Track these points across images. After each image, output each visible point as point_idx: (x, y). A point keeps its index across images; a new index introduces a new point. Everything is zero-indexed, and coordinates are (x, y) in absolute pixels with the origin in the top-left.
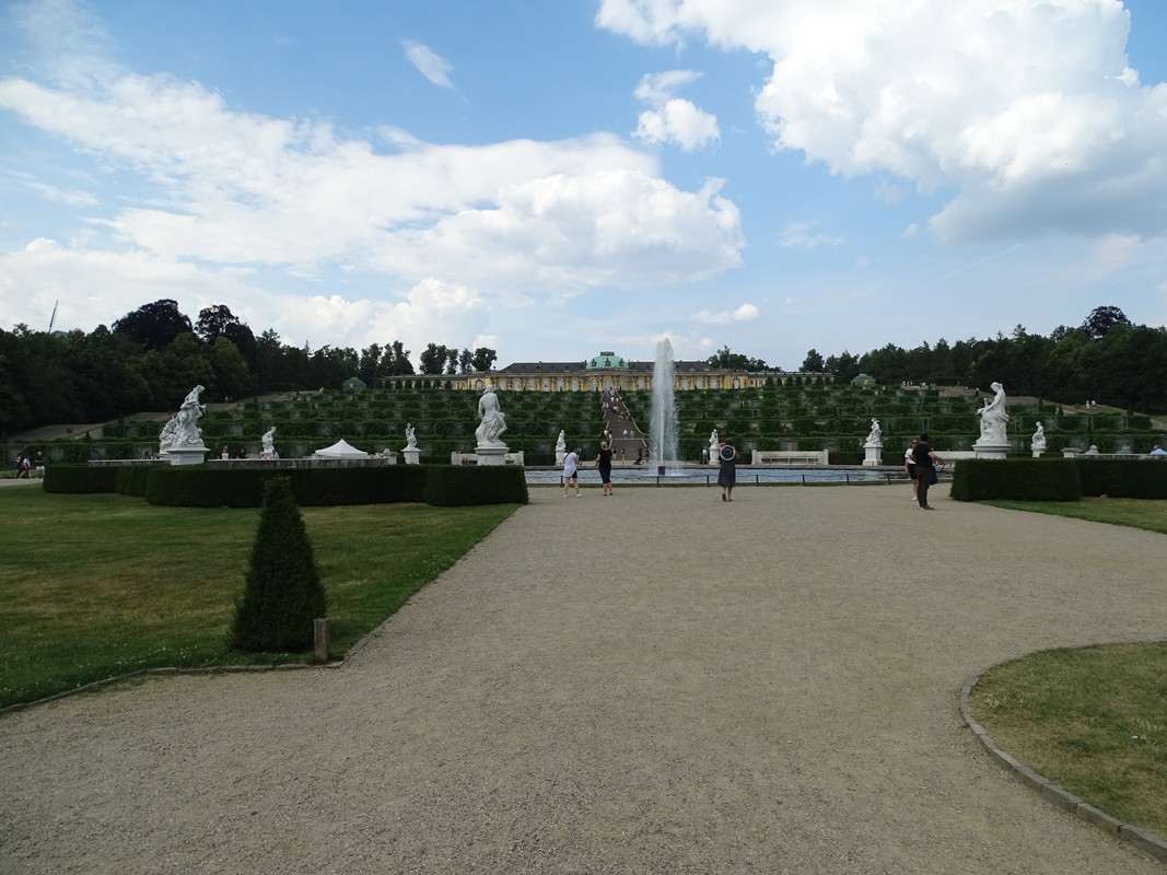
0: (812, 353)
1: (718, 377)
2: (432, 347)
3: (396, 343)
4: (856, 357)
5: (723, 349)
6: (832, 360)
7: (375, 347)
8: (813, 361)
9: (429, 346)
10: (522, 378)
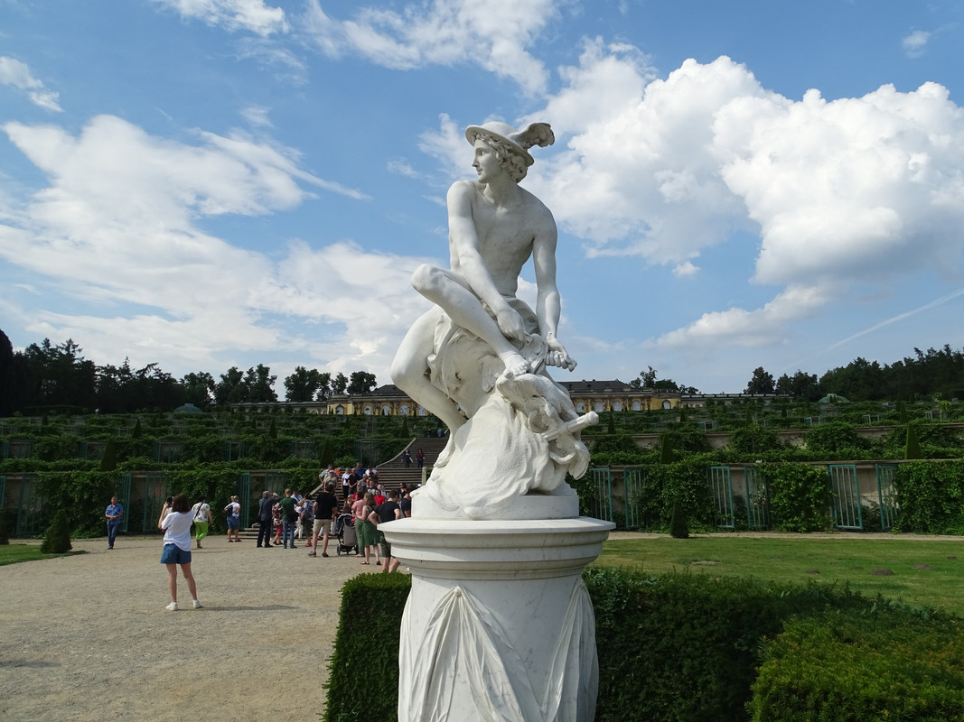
0: (759, 372)
1: (642, 398)
2: (301, 372)
3: (260, 367)
4: (815, 376)
5: (648, 371)
6: (784, 380)
7: (233, 371)
8: (761, 381)
9: (298, 370)
10: (392, 403)
